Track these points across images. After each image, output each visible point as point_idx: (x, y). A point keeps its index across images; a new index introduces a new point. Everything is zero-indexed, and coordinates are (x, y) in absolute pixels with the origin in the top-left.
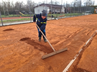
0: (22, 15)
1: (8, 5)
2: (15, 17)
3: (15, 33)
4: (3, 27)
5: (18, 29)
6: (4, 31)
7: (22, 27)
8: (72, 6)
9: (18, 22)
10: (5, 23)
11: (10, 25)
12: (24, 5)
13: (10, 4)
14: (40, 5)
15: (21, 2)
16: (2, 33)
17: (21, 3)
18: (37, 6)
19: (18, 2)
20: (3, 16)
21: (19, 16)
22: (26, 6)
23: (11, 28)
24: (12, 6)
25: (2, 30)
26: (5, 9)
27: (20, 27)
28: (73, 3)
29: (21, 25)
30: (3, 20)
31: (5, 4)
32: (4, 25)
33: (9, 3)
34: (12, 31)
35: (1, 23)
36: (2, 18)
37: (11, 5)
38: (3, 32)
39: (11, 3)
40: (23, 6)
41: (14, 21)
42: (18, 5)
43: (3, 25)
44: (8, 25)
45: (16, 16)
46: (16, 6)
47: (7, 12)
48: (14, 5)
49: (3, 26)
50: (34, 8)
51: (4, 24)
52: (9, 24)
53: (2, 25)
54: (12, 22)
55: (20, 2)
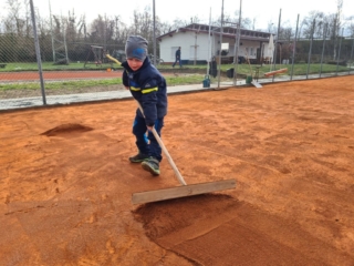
0: (115, 66)
1: (68, 29)
2: (92, 70)
3: (99, 151)
4: (46, 112)
5: (111, 128)
6: (49, 133)
7: (124, 114)
8: (303, 36)
9: (103, 90)
10: (54, 93)
11: (72, 104)
12: (121, 28)
13: (75, 24)
14: (183, 30)
15: (114, 19)
16: (39, 149)
17: (112, 23)
18: (171, 34)
19: (104, 19)
20: (50, 66)
21: (105, 69)
22: (128, 31)
23: (77, 120)
24: (82, 32)
25: (38, 126)
26: (56, 42)
27: (114, 118)
28: (305, 26)
29: (118, 104)
30: (47, 82)
31: (58, 24)
32: (48, 102)
33: (73, 21)
34: (85, 136)
35: (39, 92)
36: (44, 74)
37: (78, 28)
38: (45, 138)
39: (77, 21)
40: (118, 33)
41: (88, 87)
42: (102, 28)
43: (44, 101)
44: (67, 105)
45: (94, 66)
46: (93, 33)
47: (62, 52)
48: (89, 30)
49: (46, 106)
50: (160, 39)
51: (51, 100)
52: (68, 101)
53: (40, 103)
54: (81, 92)
55: (110, 19)
